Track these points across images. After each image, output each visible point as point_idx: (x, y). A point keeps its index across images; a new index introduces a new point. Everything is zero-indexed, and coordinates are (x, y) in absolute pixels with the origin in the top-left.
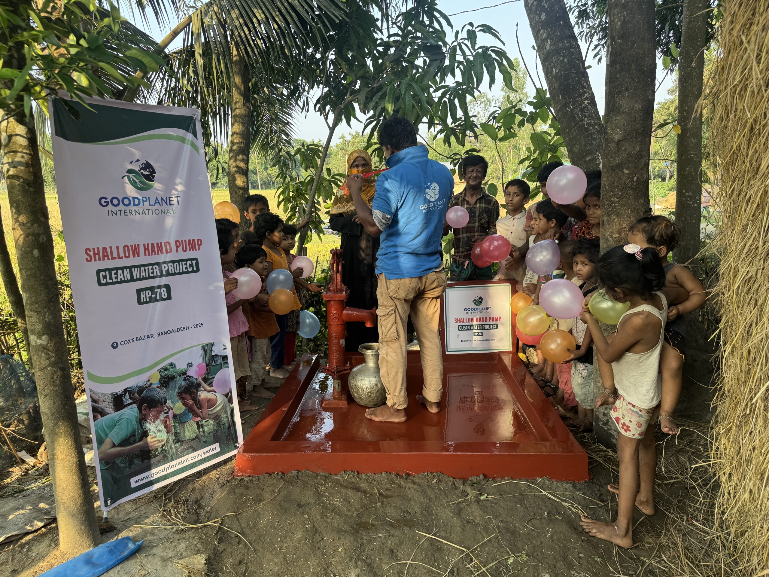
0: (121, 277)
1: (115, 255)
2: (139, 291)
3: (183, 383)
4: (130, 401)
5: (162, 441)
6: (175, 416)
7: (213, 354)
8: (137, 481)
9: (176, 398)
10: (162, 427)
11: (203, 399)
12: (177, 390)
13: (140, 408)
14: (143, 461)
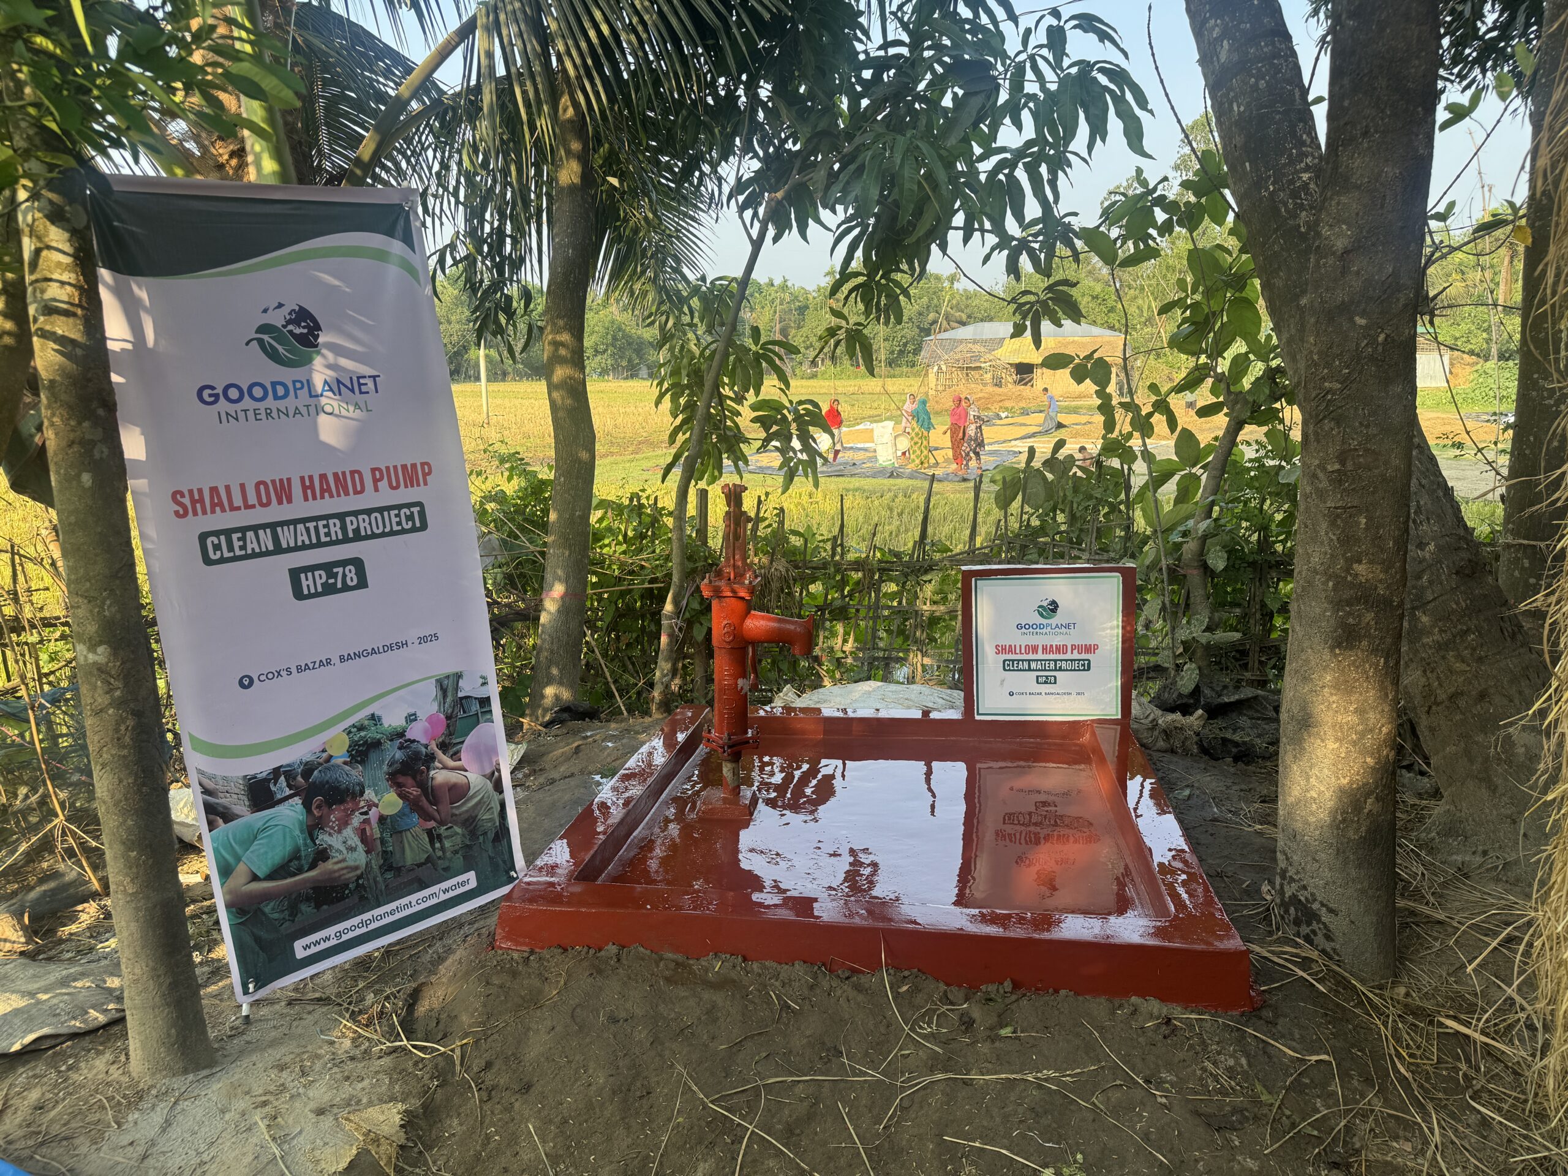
0: (252, 546)
1: (238, 501)
2: (295, 574)
3: (399, 755)
4: (288, 792)
5: (357, 868)
6: (382, 819)
7: (460, 695)
8: (307, 947)
9: (384, 784)
10: (355, 841)
11: (441, 786)
12: (385, 768)
13: (307, 805)
14: (318, 906)
